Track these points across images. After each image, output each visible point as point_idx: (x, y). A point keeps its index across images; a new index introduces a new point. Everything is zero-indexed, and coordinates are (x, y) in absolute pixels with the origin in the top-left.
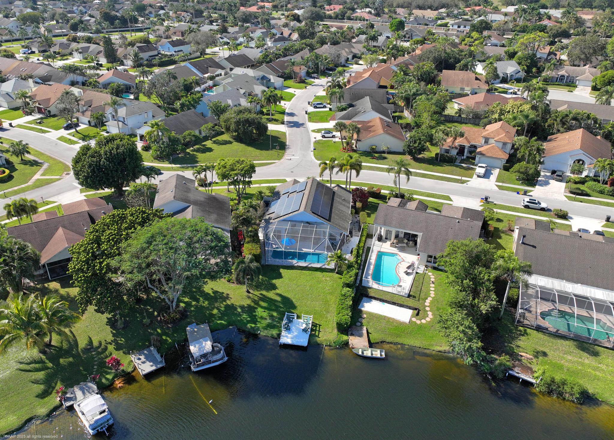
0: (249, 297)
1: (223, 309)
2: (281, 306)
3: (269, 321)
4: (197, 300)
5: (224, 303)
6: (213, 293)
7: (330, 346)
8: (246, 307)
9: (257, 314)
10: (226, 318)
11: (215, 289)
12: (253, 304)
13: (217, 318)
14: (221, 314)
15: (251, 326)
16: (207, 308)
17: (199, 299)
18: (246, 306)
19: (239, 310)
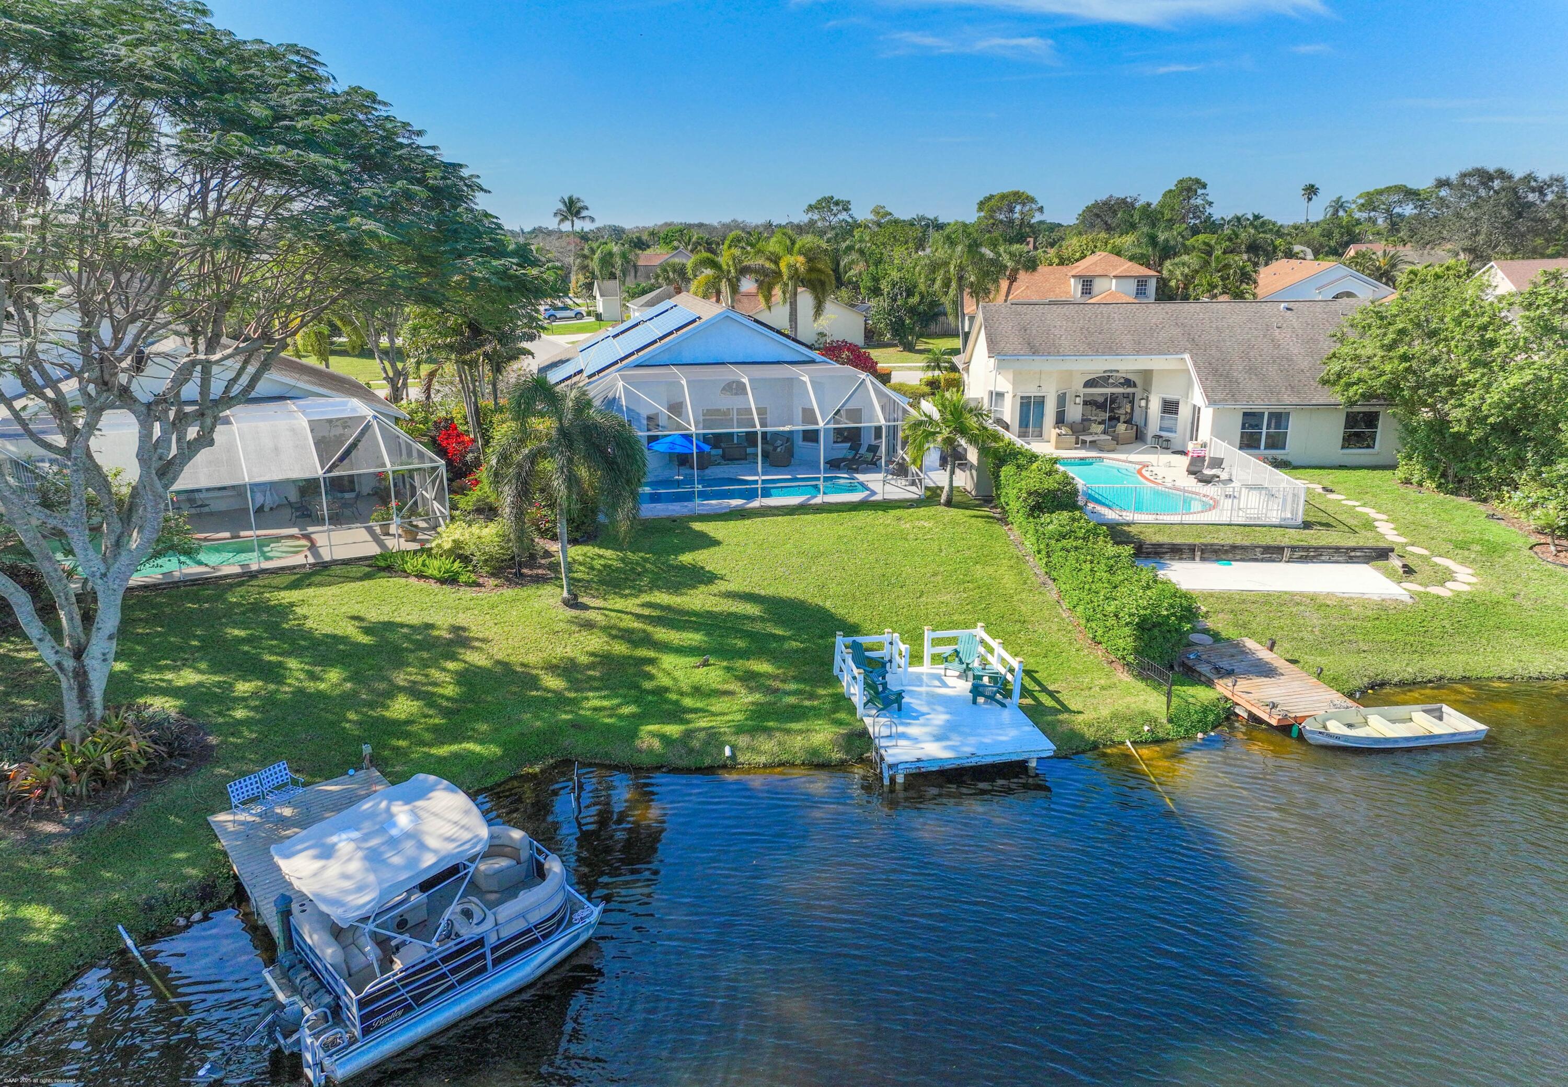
0: (589, 625)
1: (450, 690)
2: (779, 632)
3: (747, 698)
4: (273, 673)
5: (451, 665)
6: (367, 631)
7: (1157, 741)
8: (592, 666)
9: (666, 681)
10: (483, 727)
11: (374, 615)
12: (620, 648)
13: (428, 736)
14: (447, 713)
15: (663, 737)
16: (348, 700)
17: (280, 665)
18: (584, 659)
19: (553, 682)
